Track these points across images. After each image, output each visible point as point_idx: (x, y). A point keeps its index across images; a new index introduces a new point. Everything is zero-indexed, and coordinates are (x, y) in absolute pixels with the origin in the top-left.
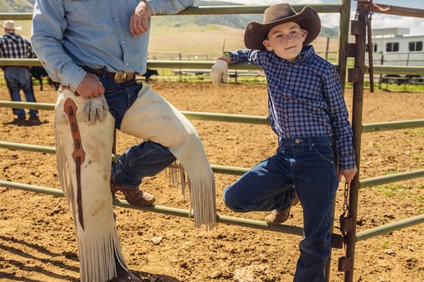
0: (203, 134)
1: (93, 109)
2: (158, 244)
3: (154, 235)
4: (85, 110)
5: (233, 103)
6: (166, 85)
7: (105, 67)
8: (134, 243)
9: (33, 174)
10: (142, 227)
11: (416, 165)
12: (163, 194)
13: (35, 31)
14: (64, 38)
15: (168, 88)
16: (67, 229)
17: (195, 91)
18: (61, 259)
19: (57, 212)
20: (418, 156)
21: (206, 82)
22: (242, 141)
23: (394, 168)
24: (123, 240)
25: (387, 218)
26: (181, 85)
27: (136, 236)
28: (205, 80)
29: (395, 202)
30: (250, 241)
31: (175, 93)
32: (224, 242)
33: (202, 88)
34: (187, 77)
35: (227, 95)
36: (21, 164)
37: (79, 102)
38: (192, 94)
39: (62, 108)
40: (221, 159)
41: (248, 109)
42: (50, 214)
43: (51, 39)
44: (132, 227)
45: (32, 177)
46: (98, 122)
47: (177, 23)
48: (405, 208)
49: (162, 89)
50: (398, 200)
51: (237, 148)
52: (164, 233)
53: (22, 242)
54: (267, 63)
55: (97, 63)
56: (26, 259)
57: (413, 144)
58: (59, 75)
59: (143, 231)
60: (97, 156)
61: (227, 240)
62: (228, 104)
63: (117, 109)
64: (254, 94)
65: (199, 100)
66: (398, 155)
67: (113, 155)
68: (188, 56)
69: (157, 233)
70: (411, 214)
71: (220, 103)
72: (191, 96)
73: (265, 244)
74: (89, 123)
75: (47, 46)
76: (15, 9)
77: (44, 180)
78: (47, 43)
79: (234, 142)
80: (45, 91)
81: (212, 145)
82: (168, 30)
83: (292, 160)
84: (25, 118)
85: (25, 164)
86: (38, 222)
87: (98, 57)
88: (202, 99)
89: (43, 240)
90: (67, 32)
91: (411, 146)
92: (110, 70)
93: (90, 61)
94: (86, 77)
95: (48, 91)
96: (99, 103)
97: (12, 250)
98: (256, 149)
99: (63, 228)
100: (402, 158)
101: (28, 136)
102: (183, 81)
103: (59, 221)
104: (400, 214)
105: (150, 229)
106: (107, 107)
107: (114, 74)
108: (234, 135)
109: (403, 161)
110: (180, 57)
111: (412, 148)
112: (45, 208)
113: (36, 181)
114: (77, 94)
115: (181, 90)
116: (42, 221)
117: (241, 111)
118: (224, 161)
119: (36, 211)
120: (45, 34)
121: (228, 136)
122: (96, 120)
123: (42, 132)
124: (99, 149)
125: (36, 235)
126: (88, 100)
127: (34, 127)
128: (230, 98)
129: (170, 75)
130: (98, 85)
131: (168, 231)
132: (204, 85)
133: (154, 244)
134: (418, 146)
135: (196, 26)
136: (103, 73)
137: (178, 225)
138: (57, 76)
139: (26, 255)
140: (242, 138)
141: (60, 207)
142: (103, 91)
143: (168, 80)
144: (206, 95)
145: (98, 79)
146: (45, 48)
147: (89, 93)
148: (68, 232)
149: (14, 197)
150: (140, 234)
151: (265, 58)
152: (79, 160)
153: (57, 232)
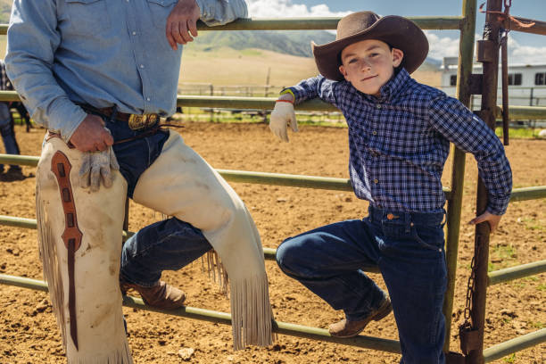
0: (245, 193)
1: (96, 168)
2: (188, 360)
3: (182, 345)
4: (82, 170)
5: (282, 152)
6: (194, 127)
7: (115, 105)
8: (153, 359)
9: (10, 251)
10: (165, 333)
11: (532, 237)
12: (194, 282)
13: (12, 48)
14: (56, 61)
15: (196, 130)
16: (56, 337)
17: (232, 134)
19: (41, 310)
20: (534, 226)
21: (245, 124)
22: (297, 203)
23: (504, 242)
24: (137, 354)
25: (506, 317)
26: (213, 126)
27: (156, 347)
28: (243, 121)
29: (513, 293)
30: (320, 353)
31: (205, 137)
32: (283, 356)
33: (239, 130)
34: (221, 117)
35: (274, 140)
37: (75, 158)
38: (227, 138)
39: (49, 166)
40: (271, 229)
41: (302, 160)
42: (31, 313)
43: (34, 61)
44: (151, 333)
45: (8, 256)
46: (102, 187)
47: (207, 46)
48: (528, 300)
49: (187, 132)
50: (516, 288)
51: (291, 213)
52: (197, 341)
54: (348, 102)
55: (102, 99)
57: (523, 209)
58: (45, 117)
59: (166, 338)
60: (99, 238)
61: (288, 352)
62: (276, 152)
63: (132, 170)
64: (309, 139)
65: (237, 147)
66: (506, 224)
67: (124, 233)
68: (222, 89)
69: (186, 341)
70: (539, 310)
71: (265, 151)
72: (226, 142)
73: (342, 359)
74: (88, 189)
75: (28, 72)
77: (26, 260)
78: (29, 68)
79: (287, 205)
80: (33, 133)
81: (258, 210)
82: (195, 55)
83: (381, 242)
84: (4, 170)
86: (13, 326)
87: (103, 89)
88: (240, 146)
89: (18, 356)
90: (60, 51)
91: (521, 211)
92: (123, 109)
93: (92, 96)
94: (85, 120)
95: (37, 132)
96: (104, 159)
98: (317, 215)
99: (50, 335)
100: (512, 227)
101: (6, 196)
102: (215, 121)
103: (44, 325)
104: (523, 310)
105: (177, 336)
106: (117, 165)
107: (129, 115)
108: (287, 195)
109: (514, 232)
110: (212, 89)
111: (524, 213)
112: (25, 304)
113: (14, 262)
114: (71, 145)
115: (212, 134)
116: (19, 325)
117: (293, 162)
118: (275, 233)
119: (11, 309)
120: (25, 53)
121: (278, 196)
122: (99, 185)
123: (26, 191)
124: (104, 228)
125: (8, 347)
126: (87, 156)
127: (15, 182)
128: (277, 144)
129: (198, 114)
130: (103, 133)
131: (203, 339)
132: (242, 127)
133: (183, 359)
134: (530, 211)
135: (232, 51)
136: (111, 114)
137: (216, 330)
138: (41, 118)
140: (297, 200)
141: (46, 303)
142: (110, 142)
143: (195, 121)
144: (246, 140)
145: (103, 123)
146: (26, 75)
147: (90, 145)
148: (57, 341)
150: (162, 343)
151: (344, 94)
152: (72, 245)
153: (40, 342)
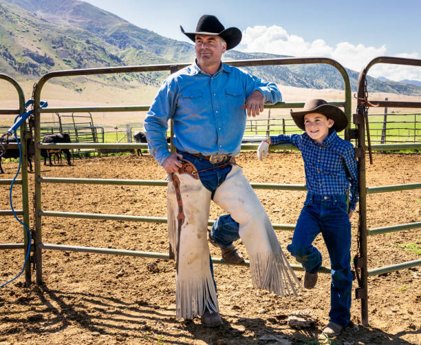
16: (134, 287)
18: (135, 306)
19: (121, 276)
22: (288, 213)
25: (410, 271)
36: (72, 240)
42: (115, 277)
53: (99, 296)
56: (107, 307)
58: (156, 152)
60: (192, 219)
76: (15, 68)
79: (280, 214)
85: (76, 239)
86: (107, 282)
89: (116, 295)
97: (93, 301)
99: (130, 286)
103: (125, 282)
108: (281, 207)
112: (110, 273)
116: (110, 282)
119: (102, 275)
121: (274, 208)
124: (194, 214)
125: (109, 291)
137: (230, 281)
139: (105, 305)
140: (288, 210)
141: (123, 271)
148: (135, 289)
149: (78, 266)
152: (181, 221)
153: (125, 290)
